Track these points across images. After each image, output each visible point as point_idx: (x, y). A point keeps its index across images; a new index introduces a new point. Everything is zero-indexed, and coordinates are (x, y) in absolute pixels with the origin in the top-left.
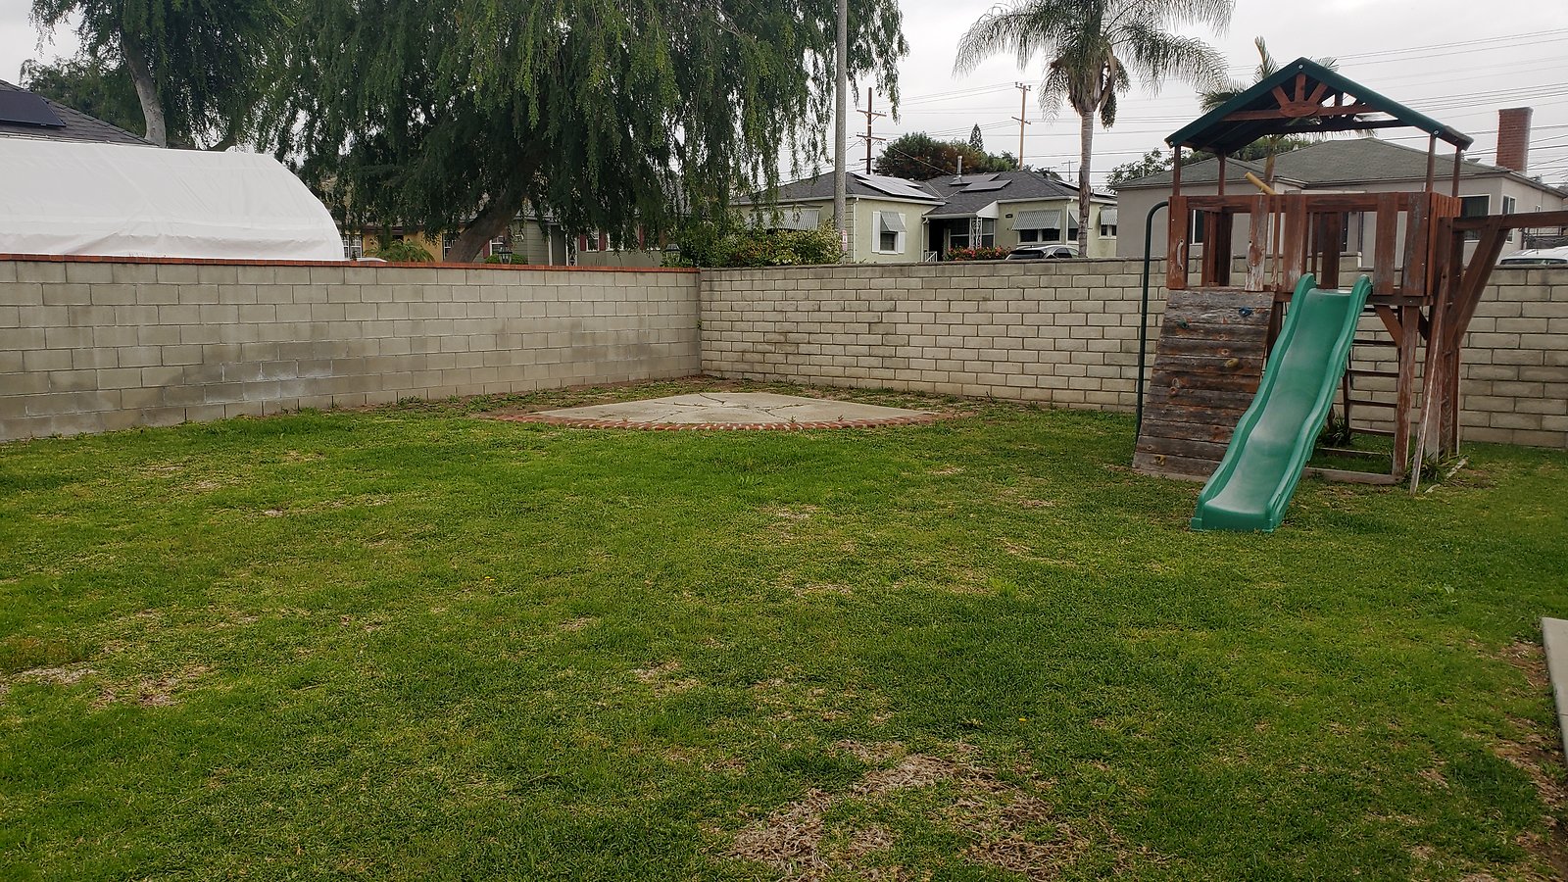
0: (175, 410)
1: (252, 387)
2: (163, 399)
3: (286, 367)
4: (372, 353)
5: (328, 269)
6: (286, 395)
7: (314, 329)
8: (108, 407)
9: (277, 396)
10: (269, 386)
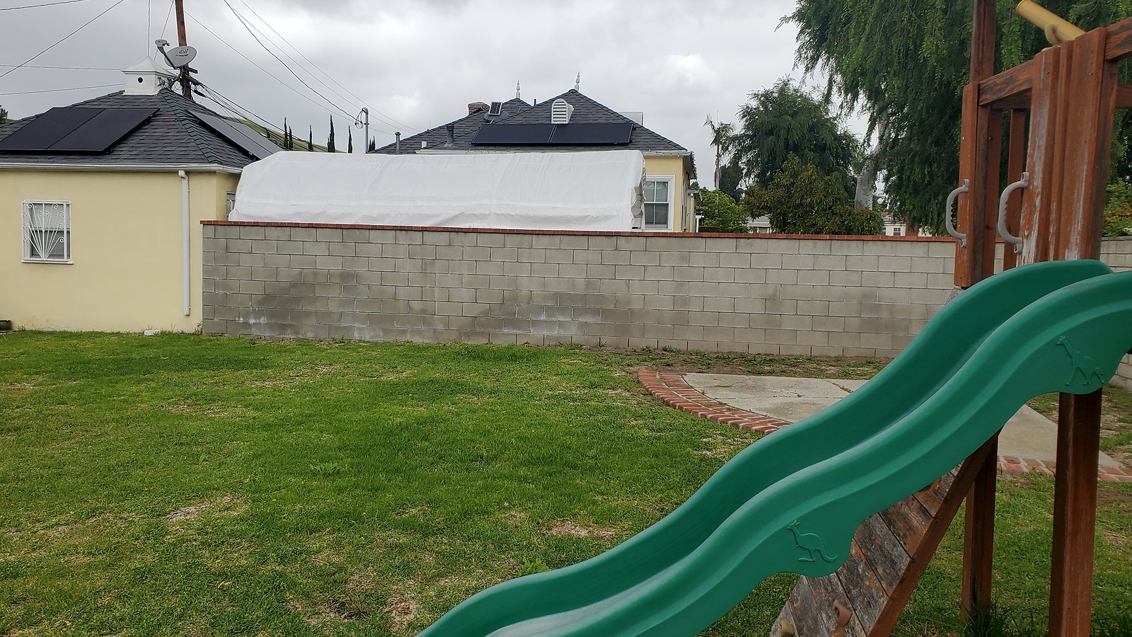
0: (482, 334)
1: (536, 323)
2: (474, 325)
3: (563, 311)
4: (637, 306)
5: (603, 238)
6: (562, 333)
7: (588, 284)
8: (440, 327)
9: (556, 332)
10: (549, 324)
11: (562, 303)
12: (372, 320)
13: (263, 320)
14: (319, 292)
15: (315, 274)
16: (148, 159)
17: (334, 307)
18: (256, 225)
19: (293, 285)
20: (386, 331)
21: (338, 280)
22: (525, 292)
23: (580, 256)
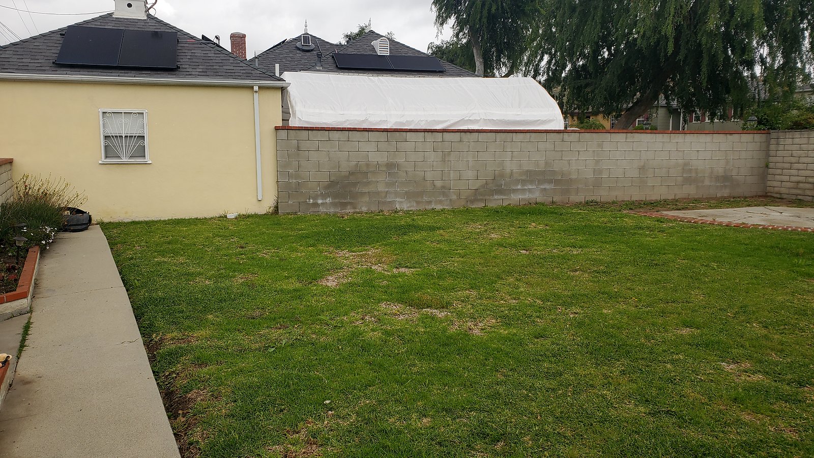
0: (481, 200)
1: (515, 191)
2: (477, 195)
3: (531, 182)
4: (574, 176)
5: (555, 134)
6: (531, 196)
7: (546, 163)
8: (454, 197)
9: (527, 196)
10: (523, 191)
11: (531, 176)
12: (409, 195)
13: (328, 200)
14: (371, 178)
15: (368, 165)
17: (381, 188)
18: (323, 129)
19: (351, 173)
20: (418, 203)
21: (384, 169)
22: (508, 171)
23: (542, 146)
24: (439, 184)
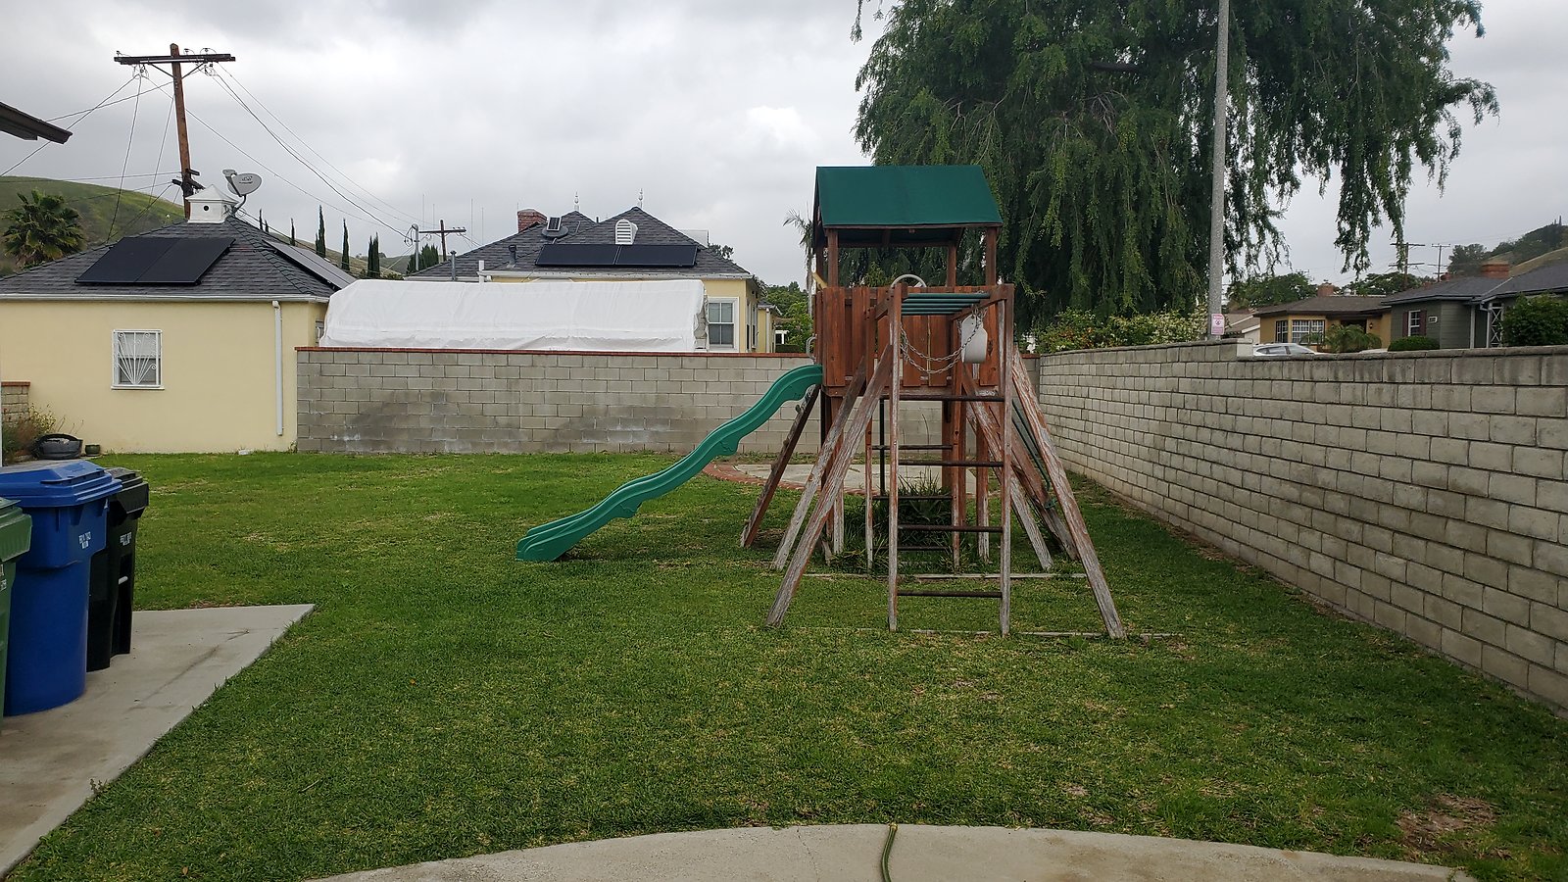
0: (564, 445)
1: (612, 433)
2: (557, 437)
3: (636, 422)
4: (700, 416)
6: (636, 441)
7: (658, 398)
8: (525, 439)
9: (630, 441)
10: (624, 434)
11: (637, 415)
12: (462, 435)
13: (357, 437)
14: (411, 411)
15: (406, 395)
16: (238, 290)
17: (424, 424)
18: (350, 350)
19: (386, 405)
20: (474, 444)
21: (429, 400)
22: (601, 406)
23: (650, 374)
24: (503, 420)
